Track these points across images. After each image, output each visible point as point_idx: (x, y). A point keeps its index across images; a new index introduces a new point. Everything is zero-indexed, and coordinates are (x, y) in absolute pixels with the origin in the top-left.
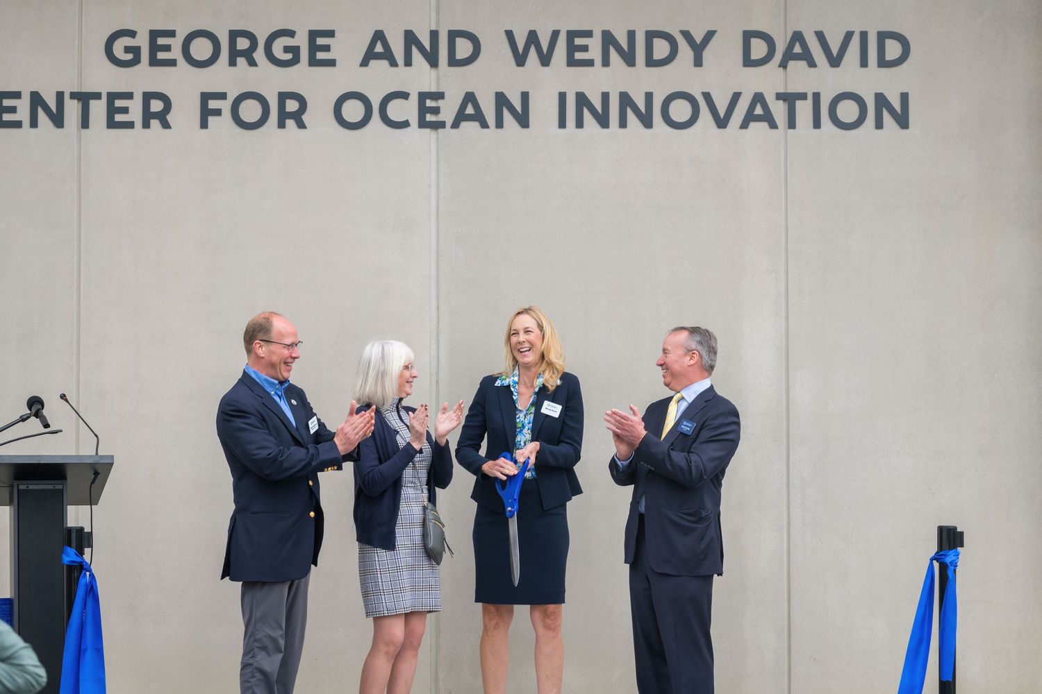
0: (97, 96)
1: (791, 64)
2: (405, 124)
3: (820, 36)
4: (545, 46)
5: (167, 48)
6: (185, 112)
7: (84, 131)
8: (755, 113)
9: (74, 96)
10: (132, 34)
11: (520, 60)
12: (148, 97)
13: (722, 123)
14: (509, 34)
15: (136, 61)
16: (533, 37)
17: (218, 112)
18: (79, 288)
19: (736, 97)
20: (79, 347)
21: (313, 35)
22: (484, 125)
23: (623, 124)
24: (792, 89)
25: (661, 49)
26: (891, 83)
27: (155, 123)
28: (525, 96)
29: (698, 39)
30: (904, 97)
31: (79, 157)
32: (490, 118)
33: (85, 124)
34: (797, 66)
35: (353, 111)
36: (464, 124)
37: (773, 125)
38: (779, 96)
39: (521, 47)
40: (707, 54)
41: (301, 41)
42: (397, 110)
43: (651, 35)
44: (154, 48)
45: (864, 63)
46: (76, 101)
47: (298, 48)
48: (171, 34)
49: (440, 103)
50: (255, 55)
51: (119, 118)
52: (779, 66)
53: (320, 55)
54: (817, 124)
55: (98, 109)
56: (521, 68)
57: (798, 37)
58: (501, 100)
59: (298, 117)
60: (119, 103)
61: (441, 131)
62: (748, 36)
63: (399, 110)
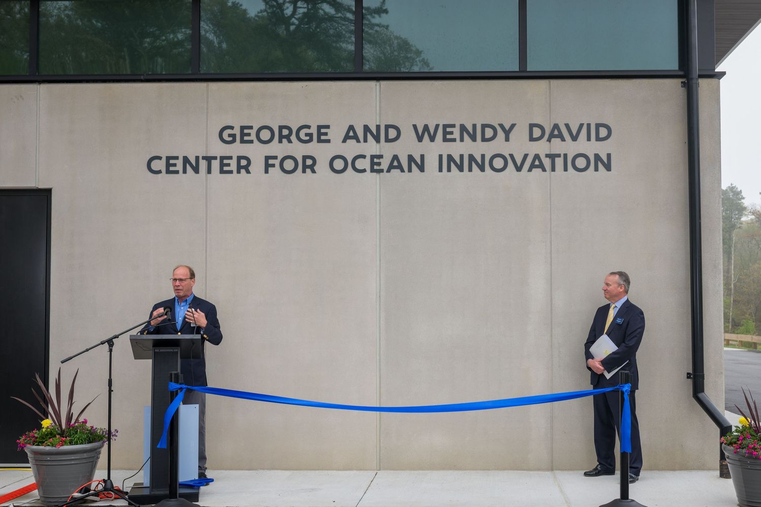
0: (215, 158)
1: (553, 140)
2: (364, 171)
3: (567, 126)
4: (432, 132)
5: (249, 135)
6: (257, 165)
7: (209, 175)
8: (536, 164)
9: (204, 158)
10: (232, 128)
11: (420, 139)
12: (239, 158)
13: (519, 169)
14: (415, 127)
15: (234, 141)
16: (426, 128)
17: (273, 166)
18: (206, 251)
19: (526, 156)
20: (206, 279)
21: (319, 127)
22: (403, 171)
23: (470, 170)
24: (554, 152)
25: (489, 133)
26: (603, 149)
27: (243, 171)
28: (422, 157)
29: (507, 128)
30: (609, 156)
31: (207, 188)
32: (406, 168)
33: (209, 171)
34: (556, 141)
35: (339, 164)
36: (392, 171)
37: (544, 170)
38: (547, 156)
39: (420, 133)
40: (511, 135)
41: (314, 130)
42: (360, 164)
43: (484, 126)
44: (243, 135)
45: (589, 139)
46: (205, 161)
47: (312, 134)
48: (251, 128)
49: (381, 160)
50: (291, 138)
51: (226, 168)
52: (547, 141)
53: (323, 137)
54: (566, 169)
55: (216, 164)
56: (420, 143)
57: (556, 126)
58: (411, 159)
59: (312, 168)
60: (225, 161)
61: (381, 173)
62: (532, 126)
63: (361, 164)
